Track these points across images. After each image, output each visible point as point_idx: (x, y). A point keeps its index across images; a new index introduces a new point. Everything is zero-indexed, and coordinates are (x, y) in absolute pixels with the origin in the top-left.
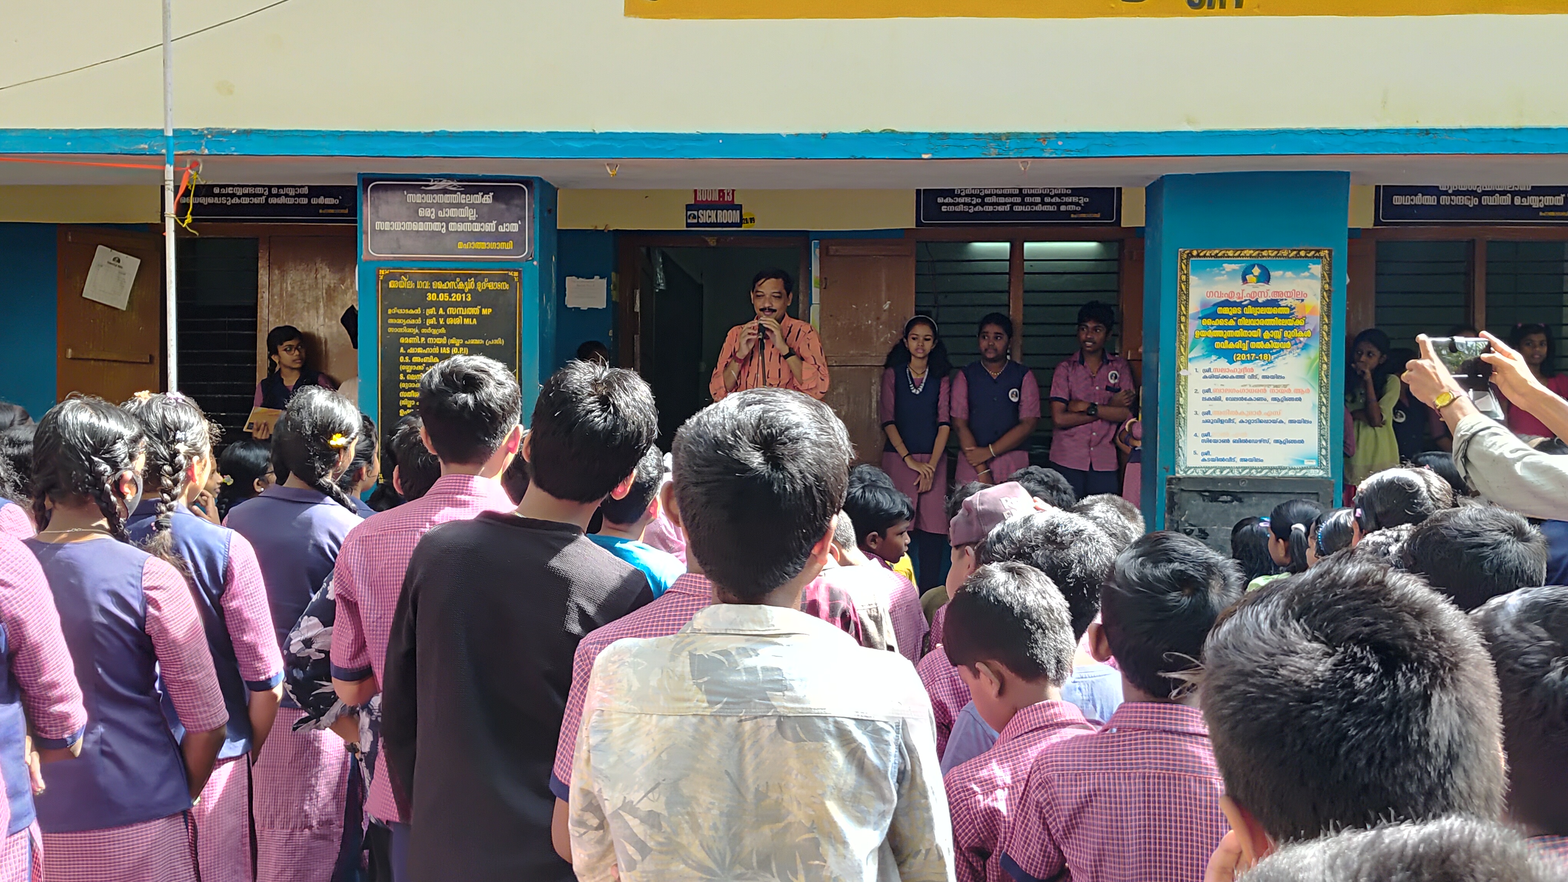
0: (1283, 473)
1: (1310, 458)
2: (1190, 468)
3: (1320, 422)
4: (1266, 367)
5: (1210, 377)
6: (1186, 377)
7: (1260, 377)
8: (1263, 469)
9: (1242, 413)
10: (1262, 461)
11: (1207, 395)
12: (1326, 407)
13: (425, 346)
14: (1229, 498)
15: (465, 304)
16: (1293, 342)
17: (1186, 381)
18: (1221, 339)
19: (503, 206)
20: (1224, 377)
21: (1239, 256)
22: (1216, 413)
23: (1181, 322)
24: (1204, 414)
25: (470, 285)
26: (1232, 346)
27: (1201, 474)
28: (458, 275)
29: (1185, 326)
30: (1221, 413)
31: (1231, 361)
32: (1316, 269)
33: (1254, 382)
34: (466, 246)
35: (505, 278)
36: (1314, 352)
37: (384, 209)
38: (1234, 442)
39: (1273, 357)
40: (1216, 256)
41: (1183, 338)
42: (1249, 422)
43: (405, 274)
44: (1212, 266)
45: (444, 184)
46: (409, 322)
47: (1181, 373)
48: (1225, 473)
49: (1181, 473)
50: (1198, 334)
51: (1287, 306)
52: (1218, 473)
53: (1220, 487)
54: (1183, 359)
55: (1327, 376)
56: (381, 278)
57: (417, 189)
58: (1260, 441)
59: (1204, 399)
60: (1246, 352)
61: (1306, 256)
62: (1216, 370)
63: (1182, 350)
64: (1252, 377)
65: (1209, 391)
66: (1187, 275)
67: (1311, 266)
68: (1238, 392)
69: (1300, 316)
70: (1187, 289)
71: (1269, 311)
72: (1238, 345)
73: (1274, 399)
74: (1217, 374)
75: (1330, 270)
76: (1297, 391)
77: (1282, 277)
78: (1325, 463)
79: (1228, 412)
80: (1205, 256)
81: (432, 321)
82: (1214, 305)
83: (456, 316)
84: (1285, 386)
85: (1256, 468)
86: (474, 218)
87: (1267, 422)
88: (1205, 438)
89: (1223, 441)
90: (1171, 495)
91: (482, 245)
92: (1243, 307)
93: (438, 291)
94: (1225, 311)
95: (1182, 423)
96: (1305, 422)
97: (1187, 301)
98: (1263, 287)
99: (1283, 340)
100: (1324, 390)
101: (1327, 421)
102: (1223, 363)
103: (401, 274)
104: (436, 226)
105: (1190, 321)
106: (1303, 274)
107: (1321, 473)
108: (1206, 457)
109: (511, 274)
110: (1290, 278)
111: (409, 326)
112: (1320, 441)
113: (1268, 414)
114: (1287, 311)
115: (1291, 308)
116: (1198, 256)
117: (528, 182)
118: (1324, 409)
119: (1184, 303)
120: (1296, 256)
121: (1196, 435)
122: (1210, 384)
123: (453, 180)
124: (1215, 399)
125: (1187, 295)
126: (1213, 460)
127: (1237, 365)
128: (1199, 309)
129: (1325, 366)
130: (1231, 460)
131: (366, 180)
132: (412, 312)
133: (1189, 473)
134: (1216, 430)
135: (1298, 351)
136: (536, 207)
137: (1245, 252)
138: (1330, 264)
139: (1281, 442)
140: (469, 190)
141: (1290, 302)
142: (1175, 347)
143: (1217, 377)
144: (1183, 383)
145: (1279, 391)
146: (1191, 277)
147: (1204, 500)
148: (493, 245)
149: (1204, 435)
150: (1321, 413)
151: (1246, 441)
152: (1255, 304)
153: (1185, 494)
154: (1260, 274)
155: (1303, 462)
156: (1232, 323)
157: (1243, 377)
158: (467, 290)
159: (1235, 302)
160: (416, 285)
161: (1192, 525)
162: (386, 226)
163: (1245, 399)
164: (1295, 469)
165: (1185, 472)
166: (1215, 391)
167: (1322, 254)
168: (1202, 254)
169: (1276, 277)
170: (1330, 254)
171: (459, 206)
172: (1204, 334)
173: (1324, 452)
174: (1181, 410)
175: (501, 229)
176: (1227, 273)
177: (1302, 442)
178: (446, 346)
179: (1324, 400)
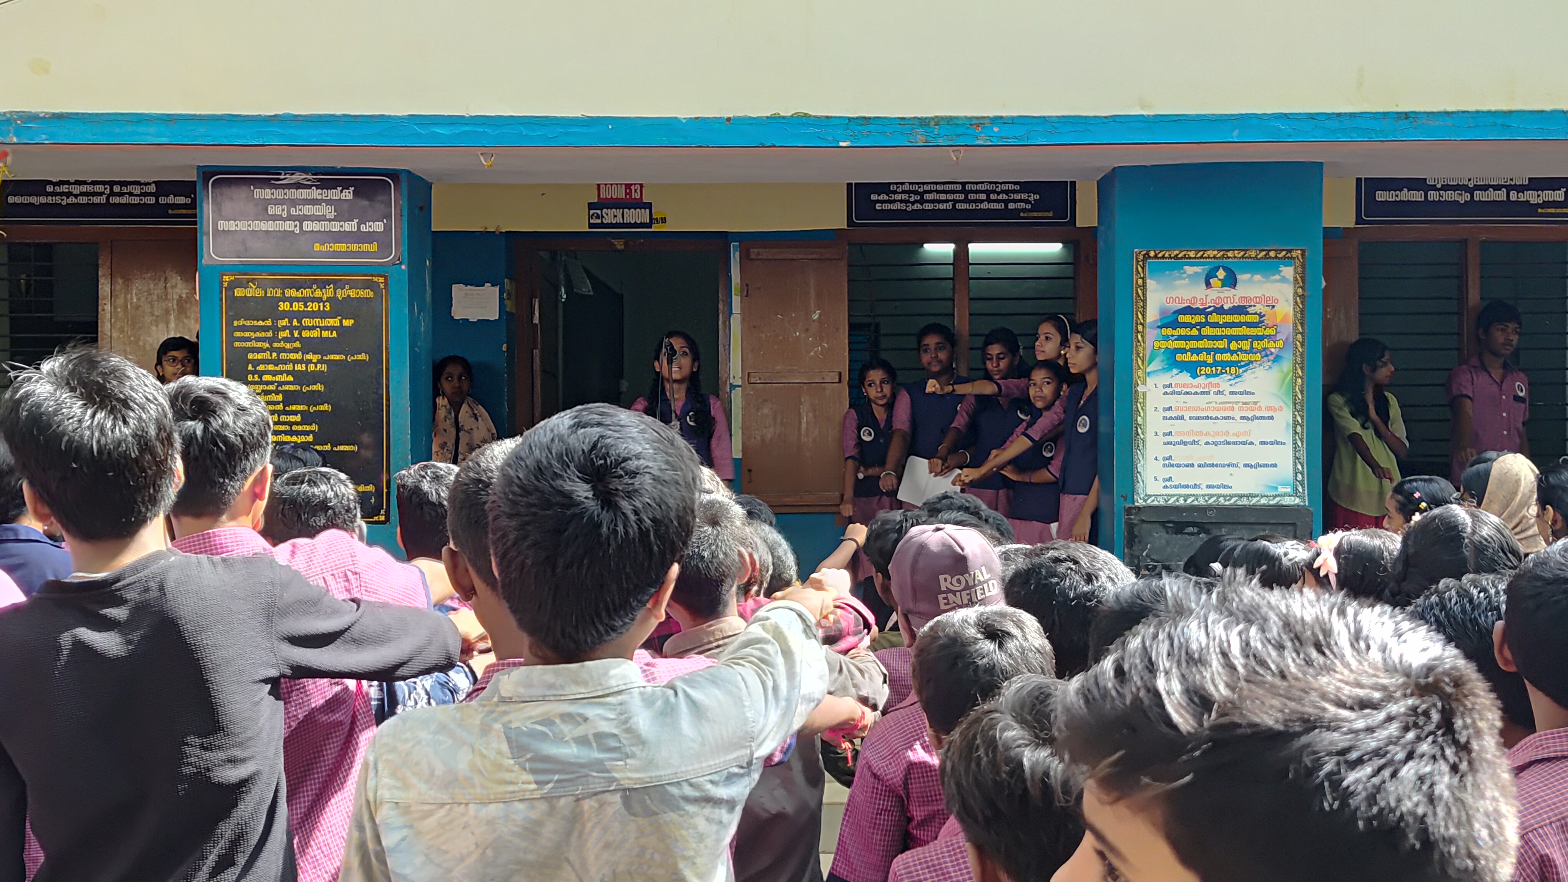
0: (1254, 501)
1: (1285, 485)
2: (1150, 496)
3: (1295, 443)
4: (1233, 382)
5: (1173, 393)
6: (1144, 394)
7: (1226, 393)
8: (1231, 496)
9: (1208, 434)
10: (1230, 487)
11: (1168, 414)
12: (1302, 426)
13: (276, 363)
14: (1196, 530)
15: (323, 315)
16: (1263, 353)
17: (1144, 398)
18: (1183, 351)
19: (366, 203)
20: (1188, 393)
21: (1201, 257)
22: (1179, 433)
23: (1139, 332)
24: (1165, 434)
25: (329, 292)
26: (1195, 358)
27: (1162, 503)
28: (315, 281)
29: (1142, 336)
30: (1183, 434)
31: (1195, 376)
32: (1288, 272)
33: (1220, 398)
34: (324, 248)
35: (368, 285)
36: (1287, 365)
37: (228, 207)
38: (1199, 466)
39: (1241, 371)
40: (1176, 257)
41: (1141, 349)
42: (1216, 444)
43: (253, 281)
44: (1172, 268)
45: (298, 177)
46: (258, 335)
47: (1139, 389)
48: (1189, 501)
49: (1141, 501)
50: (1157, 344)
51: (1256, 314)
52: (1181, 501)
53: (1185, 517)
54: (1140, 373)
55: (1302, 392)
56: (226, 285)
57: (266, 184)
58: (1229, 466)
59: (1165, 418)
60: (1211, 365)
61: (1276, 257)
62: (1177, 385)
63: (1140, 363)
64: (1219, 393)
65: (1170, 408)
66: (1143, 279)
67: (1282, 268)
68: (1202, 410)
69: (1271, 324)
70: (1144, 295)
71: (1236, 318)
72: (1202, 357)
73: (1243, 418)
74: (1179, 390)
75: (1303, 272)
76: (1268, 408)
77: (1250, 281)
78: (1301, 490)
79: (1192, 433)
80: (1163, 257)
81: (286, 334)
82: (1175, 312)
83: (313, 328)
84: (1255, 403)
85: (1224, 496)
86: (332, 216)
87: (1235, 443)
88: (1167, 462)
89: (1187, 466)
90: (1130, 527)
91: (343, 247)
92: (1207, 315)
93: (292, 300)
94: (1187, 319)
95: (1141, 445)
96: (1278, 443)
97: (1144, 307)
98: (1229, 292)
99: (1252, 351)
100: (1298, 407)
101: (1302, 442)
102: (1185, 378)
103: (249, 281)
104: (288, 226)
105: (1148, 330)
106: (1272, 278)
107: (1297, 501)
108: (1168, 484)
109: (375, 279)
110: (1260, 281)
111: (258, 340)
112: (1295, 464)
113: (1236, 435)
114: (1255, 319)
115: (1261, 316)
116: (1156, 257)
117: (394, 175)
118: (1299, 429)
119: (1141, 310)
120: (1265, 257)
121: (1156, 459)
122: (1171, 400)
123: (308, 174)
124: (1177, 418)
125: (1144, 301)
126: (1176, 487)
127: (1201, 380)
128: (1158, 317)
129: (1299, 380)
130: (1195, 486)
131: (207, 173)
132: (261, 323)
133: (1149, 501)
134: (1180, 454)
135: (1269, 364)
136: (404, 202)
137: (1209, 252)
138: (1303, 266)
139: (1251, 466)
140: (324, 185)
141: (1259, 308)
142: (1132, 360)
143: (1179, 393)
144: (1140, 400)
145: (1248, 409)
146: (1148, 281)
147: (1167, 533)
148: (355, 247)
149: (1165, 459)
150: (1296, 433)
151: (1212, 465)
152: (1220, 311)
153: (1145, 525)
154: (1225, 277)
155: (1277, 488)
156: (1194, 332)
157: (1208, 393)
158: (325, 298)
159: (1198, 308)
160: (266, 293)
161: (1153, 560)
162: (231, 226)
163: (1211, 418)
164: (1267, 496)
165: (1145, 501)
166: (1177, 409)
167: (1294, 254)
168: (1160, 255)
169: (1244, 281)
170: (1303, 255)
171: (314, 202)
172: (1164, 345)
173: (1300, 477)
174: (1139, 430)
175: (363, 228)
176: (1189, 276)
177: (1275, 465)
178: (301, 362)
179: (1299, 418)
